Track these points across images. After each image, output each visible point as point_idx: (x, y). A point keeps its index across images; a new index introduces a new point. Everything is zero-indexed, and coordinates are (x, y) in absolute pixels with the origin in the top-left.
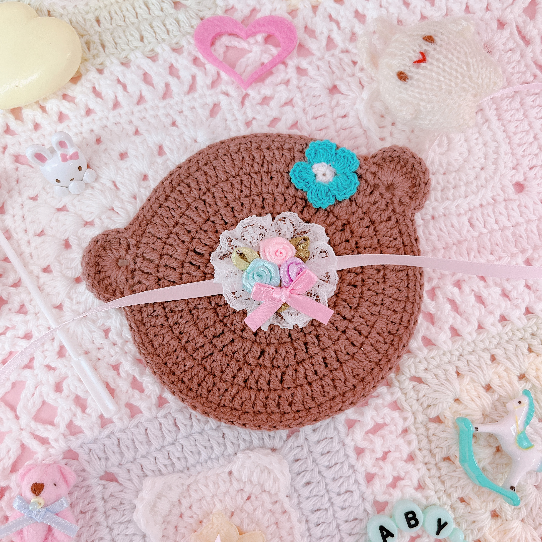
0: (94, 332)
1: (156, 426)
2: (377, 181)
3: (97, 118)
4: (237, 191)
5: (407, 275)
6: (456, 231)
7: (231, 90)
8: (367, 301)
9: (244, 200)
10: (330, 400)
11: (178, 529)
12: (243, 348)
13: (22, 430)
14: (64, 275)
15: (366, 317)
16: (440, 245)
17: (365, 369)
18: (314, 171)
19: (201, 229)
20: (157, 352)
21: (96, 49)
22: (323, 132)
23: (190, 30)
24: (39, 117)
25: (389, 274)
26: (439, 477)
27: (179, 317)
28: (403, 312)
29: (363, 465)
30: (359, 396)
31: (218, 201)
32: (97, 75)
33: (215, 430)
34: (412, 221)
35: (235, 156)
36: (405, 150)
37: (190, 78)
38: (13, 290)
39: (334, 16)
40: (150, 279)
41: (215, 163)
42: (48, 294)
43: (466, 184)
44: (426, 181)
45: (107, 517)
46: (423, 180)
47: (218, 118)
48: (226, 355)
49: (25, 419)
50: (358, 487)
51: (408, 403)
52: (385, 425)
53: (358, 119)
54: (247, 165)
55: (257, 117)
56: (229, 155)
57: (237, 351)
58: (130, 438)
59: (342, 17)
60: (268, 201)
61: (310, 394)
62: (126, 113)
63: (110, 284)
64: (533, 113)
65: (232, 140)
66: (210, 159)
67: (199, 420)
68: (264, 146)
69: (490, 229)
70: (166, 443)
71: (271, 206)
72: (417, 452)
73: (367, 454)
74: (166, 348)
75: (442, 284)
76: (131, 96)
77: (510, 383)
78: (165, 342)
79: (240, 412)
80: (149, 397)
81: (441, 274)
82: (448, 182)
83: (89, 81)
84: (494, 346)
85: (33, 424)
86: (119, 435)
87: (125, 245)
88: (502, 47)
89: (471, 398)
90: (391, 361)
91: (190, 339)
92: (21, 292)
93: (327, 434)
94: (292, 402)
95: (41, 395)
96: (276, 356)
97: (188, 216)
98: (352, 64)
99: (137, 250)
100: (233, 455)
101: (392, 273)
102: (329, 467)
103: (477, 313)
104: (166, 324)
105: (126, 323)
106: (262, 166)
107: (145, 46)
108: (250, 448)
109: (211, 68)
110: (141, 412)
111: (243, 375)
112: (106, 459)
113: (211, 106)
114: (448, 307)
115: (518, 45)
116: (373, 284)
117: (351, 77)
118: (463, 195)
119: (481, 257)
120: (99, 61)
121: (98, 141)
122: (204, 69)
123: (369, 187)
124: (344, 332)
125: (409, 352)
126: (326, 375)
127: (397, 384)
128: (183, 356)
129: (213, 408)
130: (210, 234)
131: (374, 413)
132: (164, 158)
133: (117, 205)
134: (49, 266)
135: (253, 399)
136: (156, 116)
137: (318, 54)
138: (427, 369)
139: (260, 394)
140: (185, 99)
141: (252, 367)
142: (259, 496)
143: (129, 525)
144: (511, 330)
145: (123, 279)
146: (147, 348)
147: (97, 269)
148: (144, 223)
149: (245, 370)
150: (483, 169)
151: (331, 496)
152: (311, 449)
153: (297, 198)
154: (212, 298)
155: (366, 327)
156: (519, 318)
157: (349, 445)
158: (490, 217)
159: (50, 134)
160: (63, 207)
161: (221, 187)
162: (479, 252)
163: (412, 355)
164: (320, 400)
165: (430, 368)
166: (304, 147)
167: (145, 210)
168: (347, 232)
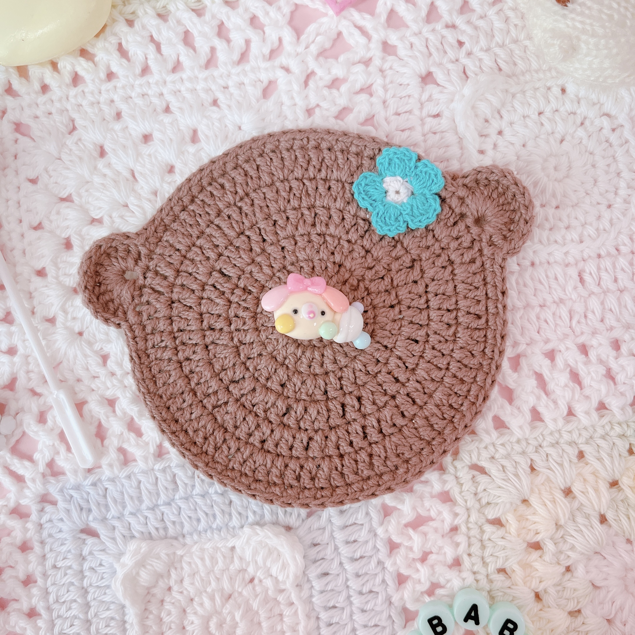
0: (90, 357)
1: (151, 480)
2: (464, 210)
3: (119, 85)
4: (282, 200)
5: (485, 336)
6: (560, 286)
7: (294, 64)
8: (429, 362)
9: (291, 214)
10: (363, 480)
11: (165, 604)
12: (266, 400)
14: (60, 283)
15: (424, 382)
16: (534, 302)
17: (413, 447)
18: (384, 185)
19: (231, 244)
20: (160, 392)
22: (407, 133)
24: (49, 76)
25: (462, 331)
27: (191, 353)
28: (472, 383)
29: (395, 564)
30: (399, 481)
31: (257, 210)
32: (126, 28)
33: (222, 494)
34: (502, 268)
36: (507, 174)
37: (242, 42)
40: (162, 301)
41: (259, 161)
42: (40, 303)
43: (582, 226)
44: (528, 218)
45: (83, 577)
46: (524, 216)
47: (272, 102)
48: (244, 406)
50: (386, 588)
51: (463, 496)
52: (429, 519)
53: (454, 121)
54: (300, 168)
55: (321, 104)
56: (278, 152)
57: (257, 404)
58: (118, 489)
60: (322, 218)
62: (157, 83)
63: (112, 301)
65: (284, 133)
66: (254, 155)
67: (202, 481)
68: (324, 145)
69: (605, 289)
70: (160, 502)
71: (323, 224)
72: (465, 558)
73: (402, 551)
74: (171, 389)
75: (530, 352)
76: (165, 60)
77: (596, 490)
78: (171, 380)
79: (251, 479)
80: (147, 444)
81: (531, 338)
82: (560, 220)
83: (115, 35)
84: (584, 439)
85: (9, 457)
86: (107, 485)
87: (134, 254)
89: (544, 502)
90: (446, 444)
91: (202, 381)
92: (7, 297)
93: (356, 519)
94: (316, 476)
95: (21, 424)
96: (305, 416)
98: (456, 45)
99: (149, 262)
100: (239, 528)
101: (466, 331)
102: (353, 560)
103: (569, 395)
105: (127, 350)
106: (320, 170)
108: (260, 523)
109: (271, 33)
110: (135, 460)
111: (261, 435)
112: (88, 511)
113: (265, 83)
114: (532, 382)
116: (440, 342)
117: (453, 62)
118: (578, 239)
119: (587, 324)
120: (129, 9)
121: (118, 116)
122: (262, 33)
123: (454, 215)
124: (393, 397)
126: (363, 448)
127: (452, 470)
128: (190, 402)
129: (219, 470)
130: (242, 252)
132: (197, 146)
133: (132, 201)
134: (44, 268)
135: (269, 465)
136: (193, 91)
137: (414, 27)
138: (493, 458)
139: (278, 460)
140: (233, 71)
141: (273, 426)
142: (264, 581)
143: (107, 591)
144: (610, 422)
145: (129, 296)
146: (147, 386)
147: (97, 280)
148: (161, 228)
149: (265, 428)
150: (609, 206)
151: (351, 594)
152: (334, 534)
153: (358, 218)
154: (235, 334)
155: (422, 395)
156: (623, 409)
157: (381, 536)
158: (609, 273)
159: (60, 100)
160: (68, 196)
161: (264, 193)
162: (586, 317)
163: (476, 438)
164: (352, 478)
165: (497, 456)
166: (376, 153)
167: (163, 212)
168: (417, 271)
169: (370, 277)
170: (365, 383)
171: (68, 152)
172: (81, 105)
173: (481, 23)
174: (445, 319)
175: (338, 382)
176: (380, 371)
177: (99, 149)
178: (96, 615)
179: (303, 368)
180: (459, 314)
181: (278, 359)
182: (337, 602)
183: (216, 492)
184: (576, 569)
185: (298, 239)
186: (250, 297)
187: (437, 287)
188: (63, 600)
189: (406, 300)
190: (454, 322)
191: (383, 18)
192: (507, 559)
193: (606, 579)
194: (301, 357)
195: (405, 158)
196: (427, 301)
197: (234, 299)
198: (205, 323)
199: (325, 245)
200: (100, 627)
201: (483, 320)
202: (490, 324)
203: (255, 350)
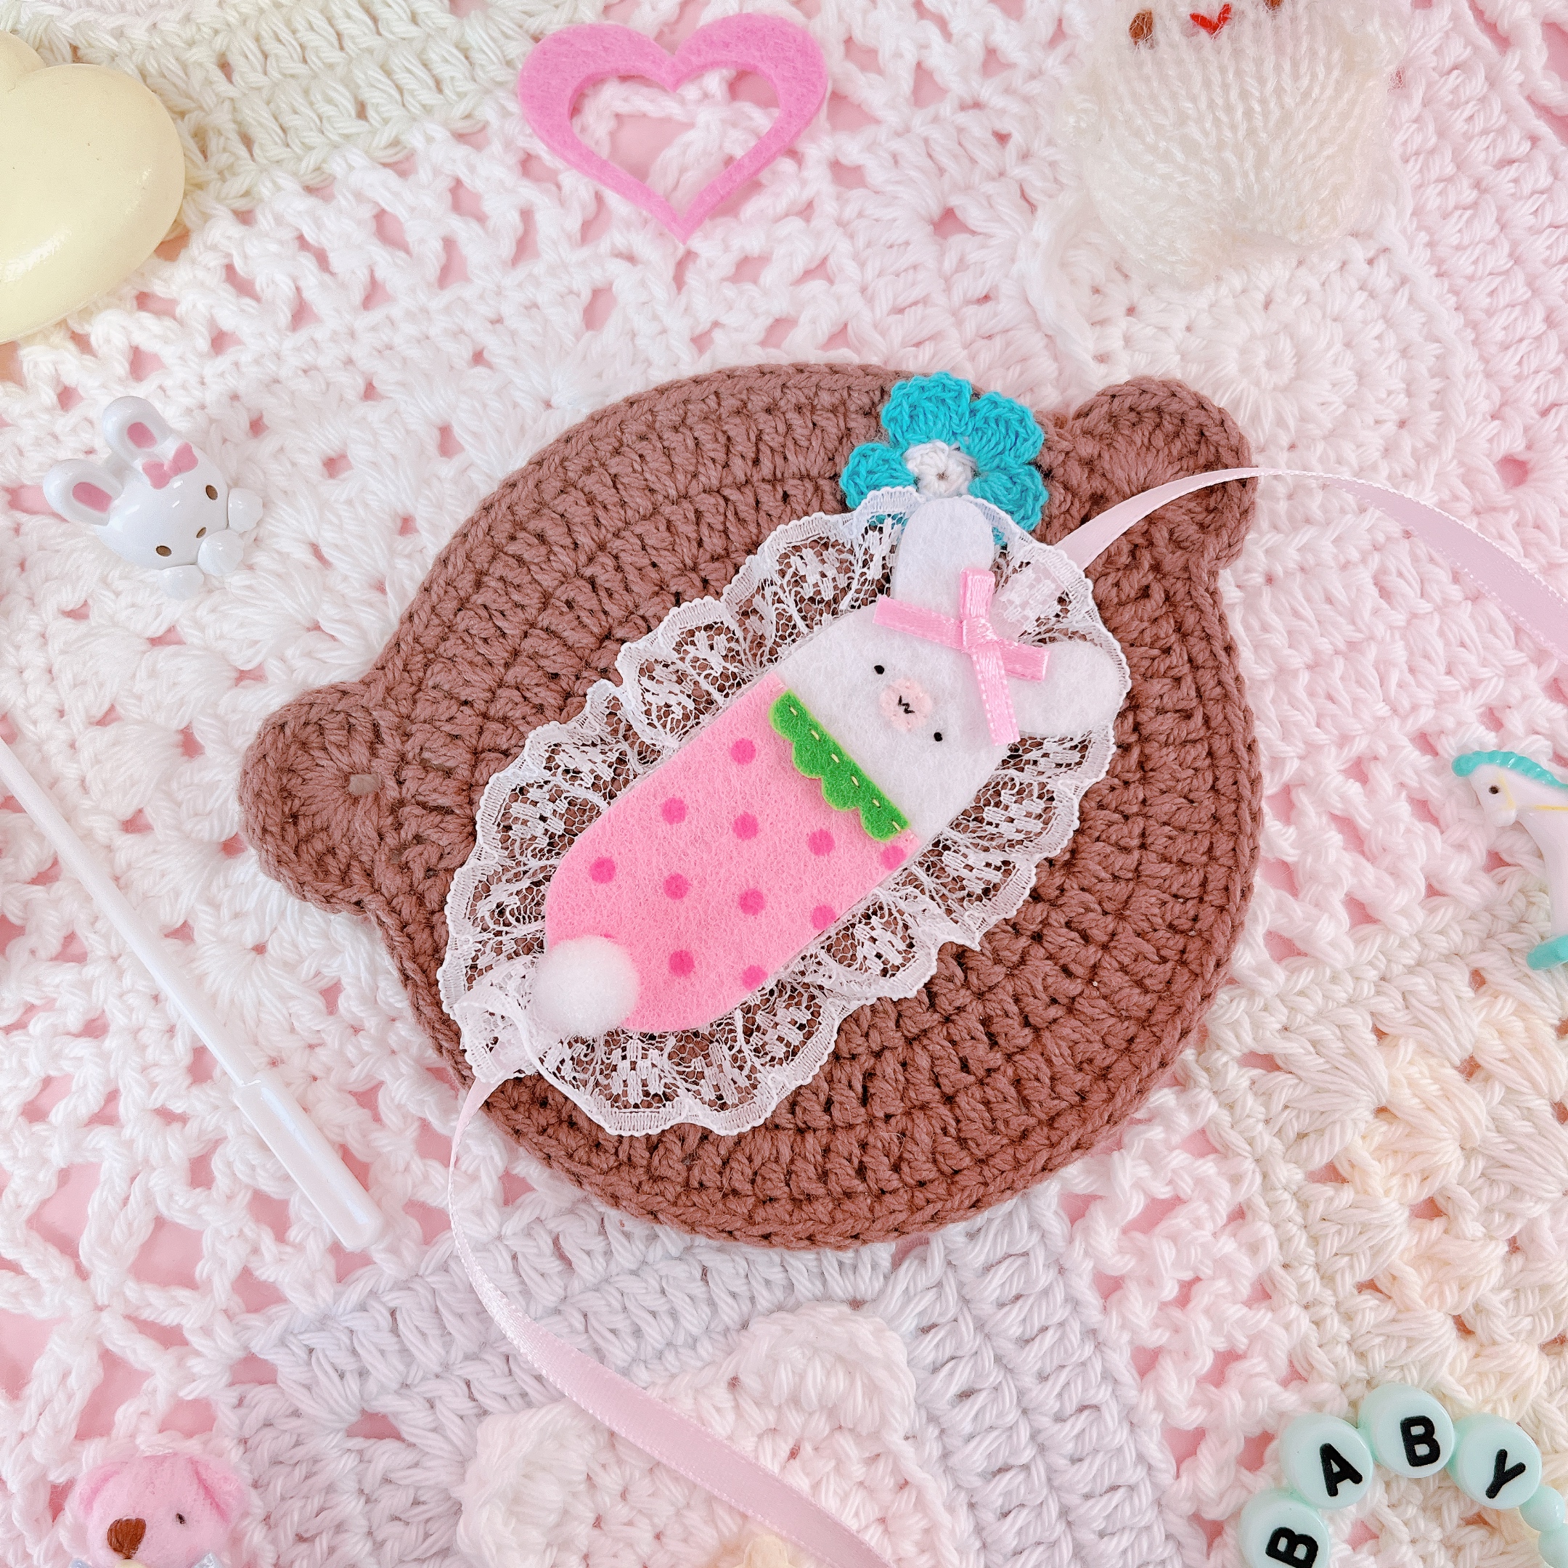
0: (293, 997)
1: (501, 1263)
2: (1097, 485)
3: (245, 358)
4: (686, 543)
5: (1210, 754)
6: (1342, 614)
7: (642, 243)
8: (1098, 839)
9: (712, 571)
10: (1013, 1142)
11: (594, 1563)
13: (100, 1309)
14: (187, 837)
15: (1099, 886)
16: (1297, 660)
17: (1109, 1040)
18: (912, 466)
19: (587, 666)
21: (225, 150)
22: (928, 349)
23: (503, 74)
24: (72, 367)
25: (1156, 755)
26: (1349, 1343)
28: (1206, 865)
29: (1125, 1325)
30: (1098, 1122)
31: (632, 576)
32: (236, 230)
33: (681, 1256)
34: (1213, 594)
35: (671, 439)
36: (1176, 390)
37: (514, 217)
38: (38, 892)
40: (451, 827)
41: (615, 465)
42: (145, 897)
47: (611, 333)
49: (105, 1274)
50: (1114, 1390)
51: (1241, 1133)
52: (1176, 1201)
53: (1028, 302)
54: (710, 464)
55: (724, 319)
56: (654, 437)
58: (424, 1303)
59: (954, 4)
61: (953, 1131)
62: (334, 337)
63: (332, 851)
64: (1538, 247)
65: (662, 391)
66: (601, 454)
67: (627, 1236)
68: (758, 402)
69: (1438, 600)
70: (536, 1311)
72: (1280, 1273)
73: (1133, 1292)
75: (1311, 773)
76: (343, 286)
77: (1535, 1049)
79: (751, 1200)
80: (474, 1178)
81: (1305, 743)
83: (214, 248)
84: (1477, 942)
85: (132, 1290)
86: (393, 1299)
87: (365, 733)
88: (1432, 61)
90: (1184, 1015)
92: (61, 899)
93: (1010, 1243)
94: (901, 1158)
95: (149, 1200)
97: (547, 630)
98: (993, 141)
99: (403, 743)
100: (739, 1331)
101: (1165, 751)
102: (1025, 1342)
103: (1421, 849)
105: (388, 963)
106: (756, 462)
107: (374, 132)
108: (788, 1305)
109: (577, 185)
112: (361, 1375)
113: (586, 296)
114: (1335, 838)
115: (1476, 49)
116: (1113, 789)
117: (993, 179)
119: (1419, 685)
120: (236, 185)
121: (257, 427)
122: (554, 188)
123: (1077, 504)
124: (1038, 938)
125: (1232, 981)
126: (996, 1070)
127: (1203, 1078)
129: (669, 1196)
131: (1144, 1171)
132: (457, 461)
133: (328, 614)
135: (785, 1158)
136: (423, 340)
137: (892, 118)
138: (1287, 1028)
140: (507, 281)
142: (825, 1445)
144: (1521, 890)
145: (370, 832)
147: (287, 809)
148: (416, 659)
150: (1403, 424)
151: (1039, 1425)
152: (966, 1291)
155: (1101, 918)
157: (1079, 1269)
158: (1438, 565)
160: (167, 631)
161: (640, 537)
163: (1240, 992)
164: (985, 1144)
165: (1296, 1023)
166: (876, 399)
167: (416, 619)
173: (1035, 87)
180: (1143, 717)
182: (1011, 1454)
184: (1532, 1241)
190: (1133, 738)
201: (1198, 719)
202: (1213, 724)
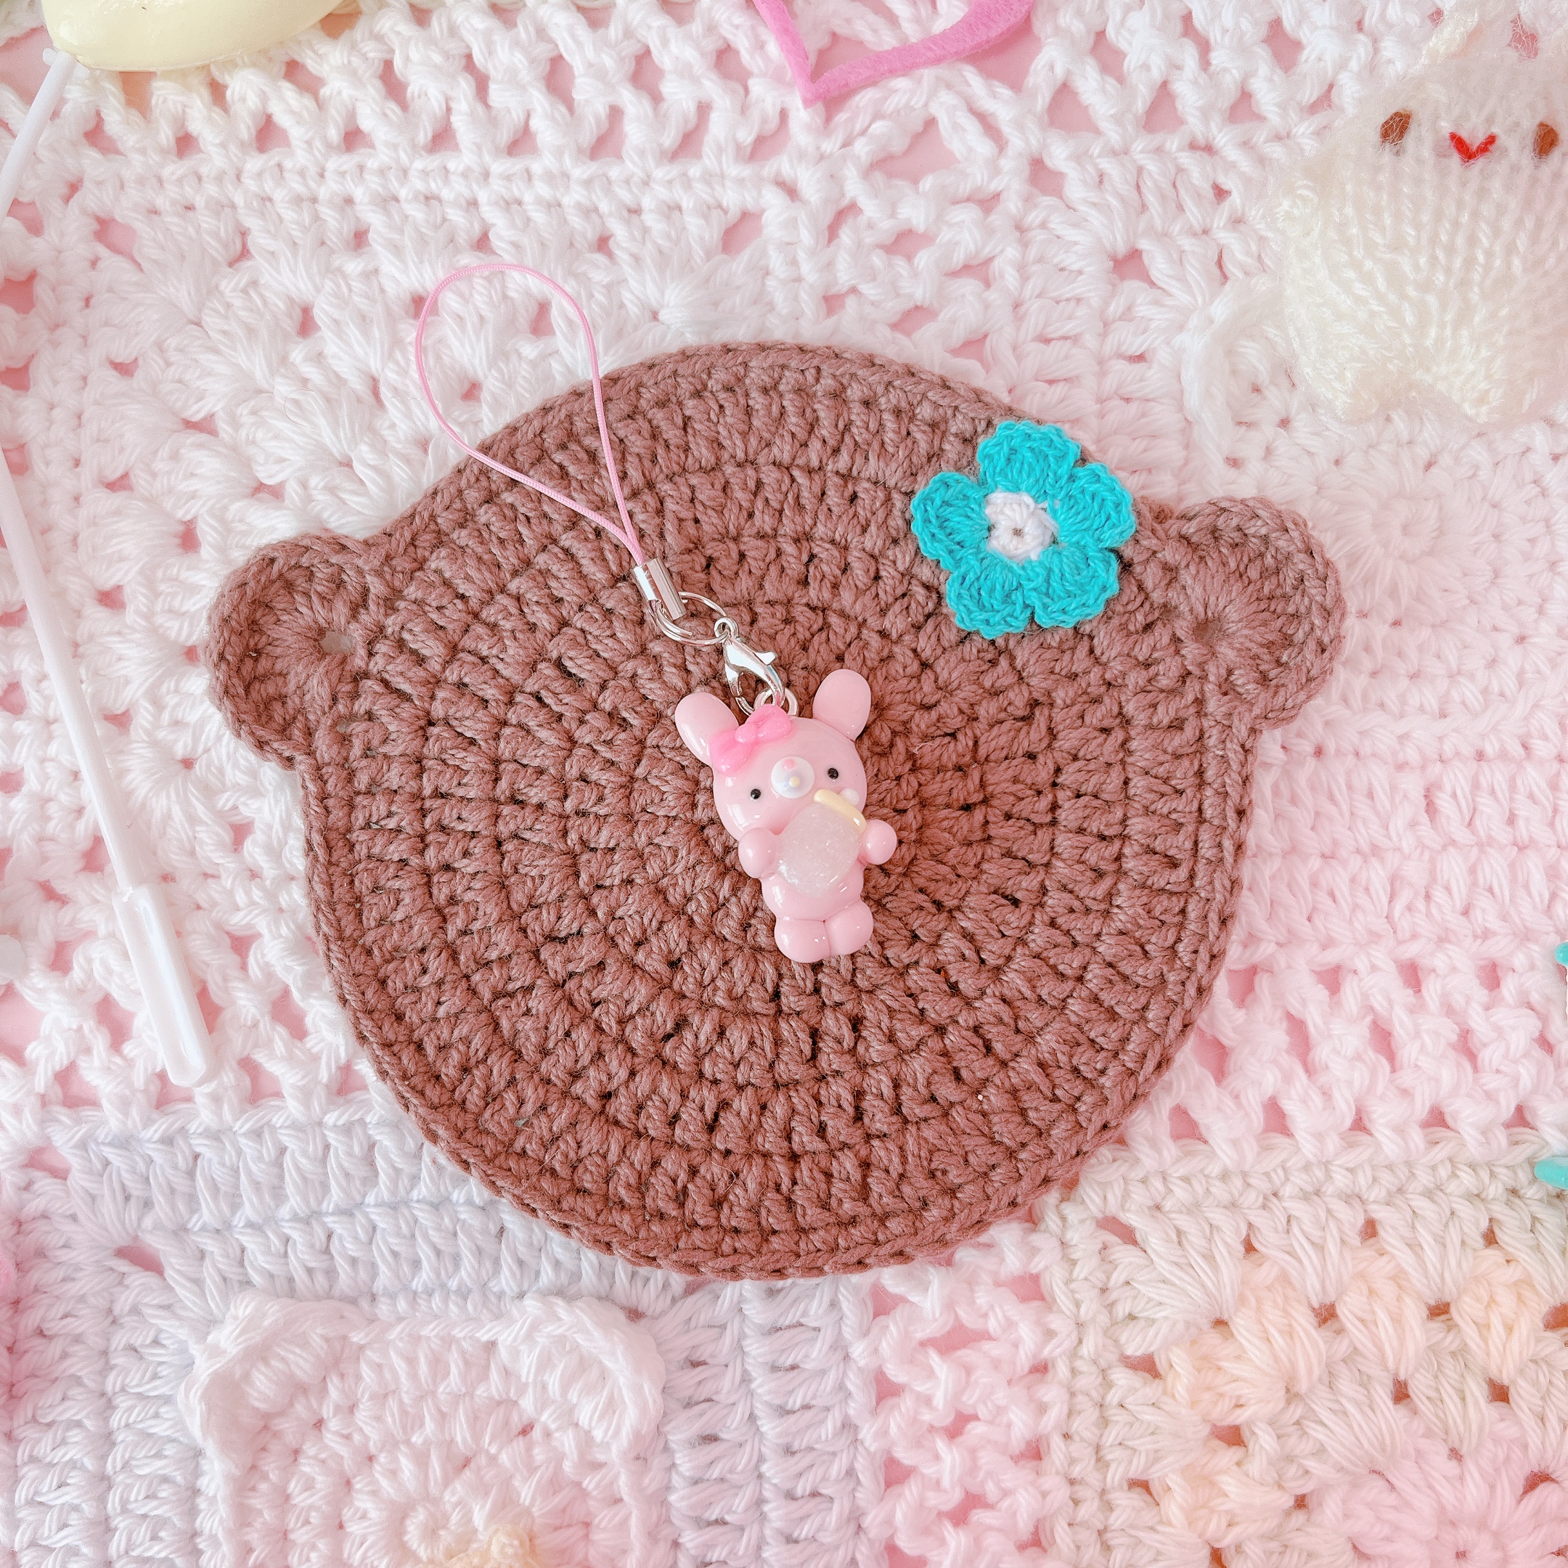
0: (202, 823)
1: (311, 1149)
2: (1174, 596)
3: (372, 164)
4: (735, 510)
5: (1182, 911)
6: (1377, 814)
7: (809, 180)
8: (1037, 956)
9: (752, 547)
10: (840, 1223)
11: (302, 1460)
12: (626, 996)
14: (154, 631)
15: (1020, 1003)
16: (1313, 843)
17: (971, 1158)
18: (988, 511)
19: (595, 600)
20: (369, 939)
22: (1059, 390)
24: (200, 115)
25: (1128, 893)
26: (1100, 1533)
27: (458, 853)
28: (1133, 1023)
29: (884, 1433)
30: (927, 1240)
31: (670, 527)
32: (406, 26)
33: (483, 1209)
34: (1247, 751)
35: (757, 400)
36: (1290, 525)
37: (691, 107)
39: (1199, 20)
40: (404, 715)
41: (691, 406)
42: (96, 673)
43: (1451, 676)
44: (1326, 640)
45: (107, 1368)
46: (1318, 632)
47: (739, 265)
48: (571, 1003)
50: (854, 1490)
51: (1072, 1292)
52: (982, 1335)
53: (1179, 377)
54: (788, 438)
55: (865, 288)
56: (740, 392)
57: (606, 1001)
58: (227, 1160)
59: (1225, 31)
60: (825, 568)
62: (465, 175)
63: (282, 699)
65: (762, 348)
66: (679, 392)
67: (440, 1169)
68: (855, 393)
69: (1483, 836)
70: (328, 1206)
71: (827, 584)
72: (1057, 1442)
73: (906, 1403)
74: (396, 936)
75: (1283, 963)
76: (494, 122)
77: (1397, 1319)
78: (399, 915)
79: (565, 1185)
80: (315, 1058)
81: (1289, 931)
82: (1400, 654)
83: (379, 38)
84: (1383, 1193)
86: (201, 1145)
87: (353, 592)
89: (1265, 1331)
90: (1053, 1163)
92: (15, 646)
93: (804, 1313)
94: (725, 1197)
96: (718, 1049)
98: (1209, 193)
99: (386, 615)
100: (513, 1299)
101: (1137, 892)
102: (783, 1412)
103: (1361, 1080)
104: (415, 861)
105: (299, 822)
106: (836, 451)
108: (566, 1293)
109: (764, 96)
110: (278, 1095)
111: (604, 1078)
112: (144, 1204)
113: (733, 215)
114: (1278, 1037)
116: (1072, 911)
117: (1195, 235)
118: (1436, 707)
119: (1429, 915)
121: (358, 240)
122: (742, 91)
123: (1147, 605)
124: (940, 1030)
126: (849, 1147)
127: (1055, 1224)
128: (440, 974)
129: (488, 1152)
130: (617, 625)
132: (543, 344)
133: (364, 454)
134: (119, 588)
135: (613, 1157)
136: (553, 206)
137: (1113, 135)
138: (1158, 1207)
139: (637, 1146)
140: (660, 173)
141: (637, 1060)
142: (557, 1435)
143: (163, 1410)
144: (1450, 1160)
145: (325, 692)
146: (339, 921)
147: (252, 643)
148: (427, 537)
149: (615, 1063)
150: (1521, 639)
151: (767, 1494)
152: (745, 1343)
153: (914, 582)
154: (574, 822)
155: (1011, 1033)
156: (1485, 1132)
157: (862, 1363)
158: (1497, 799)
159: (219, 179)
160: (205, 419)
161: (692, 488)
162: (1428, 897)
163: (1124, 1154)
164: (812, 1215)
165: (1168, 1205)
166: (980, 430)
167: (439, 498)
168: (1037, 732)
169: (923, 726)
170: (877, 986)
171: (222, 310)
172: (270, 200)
173: (1276, 152)
174: (1091, 858)
175: (810, 974)
176: (917, 963)
177: (298, 314)
178: (126, 1465)
179: (727, 928)
180: (1127, 851)
181: (671, 899)
182: (730, 1511)
183: (469, 1202)
184: (1320, 1505)
185: (759, 609)
186: (622, 736)
187: (1081, 777)
188: (49, 1419)
189: (1005, 798)
190: (1114, 867)
191: (1042, 100)
192: (1156, 1457)
193: (1388, 1539)
194: (727, 900)
195: (1050, 452)
196: (1054, 807)
197: (584, 736)
198: (503, 784)
199: (824, 635)
200: (132, 1498)
201: (1182, 873)
202: (1197, 884)
203: (616, 869)
